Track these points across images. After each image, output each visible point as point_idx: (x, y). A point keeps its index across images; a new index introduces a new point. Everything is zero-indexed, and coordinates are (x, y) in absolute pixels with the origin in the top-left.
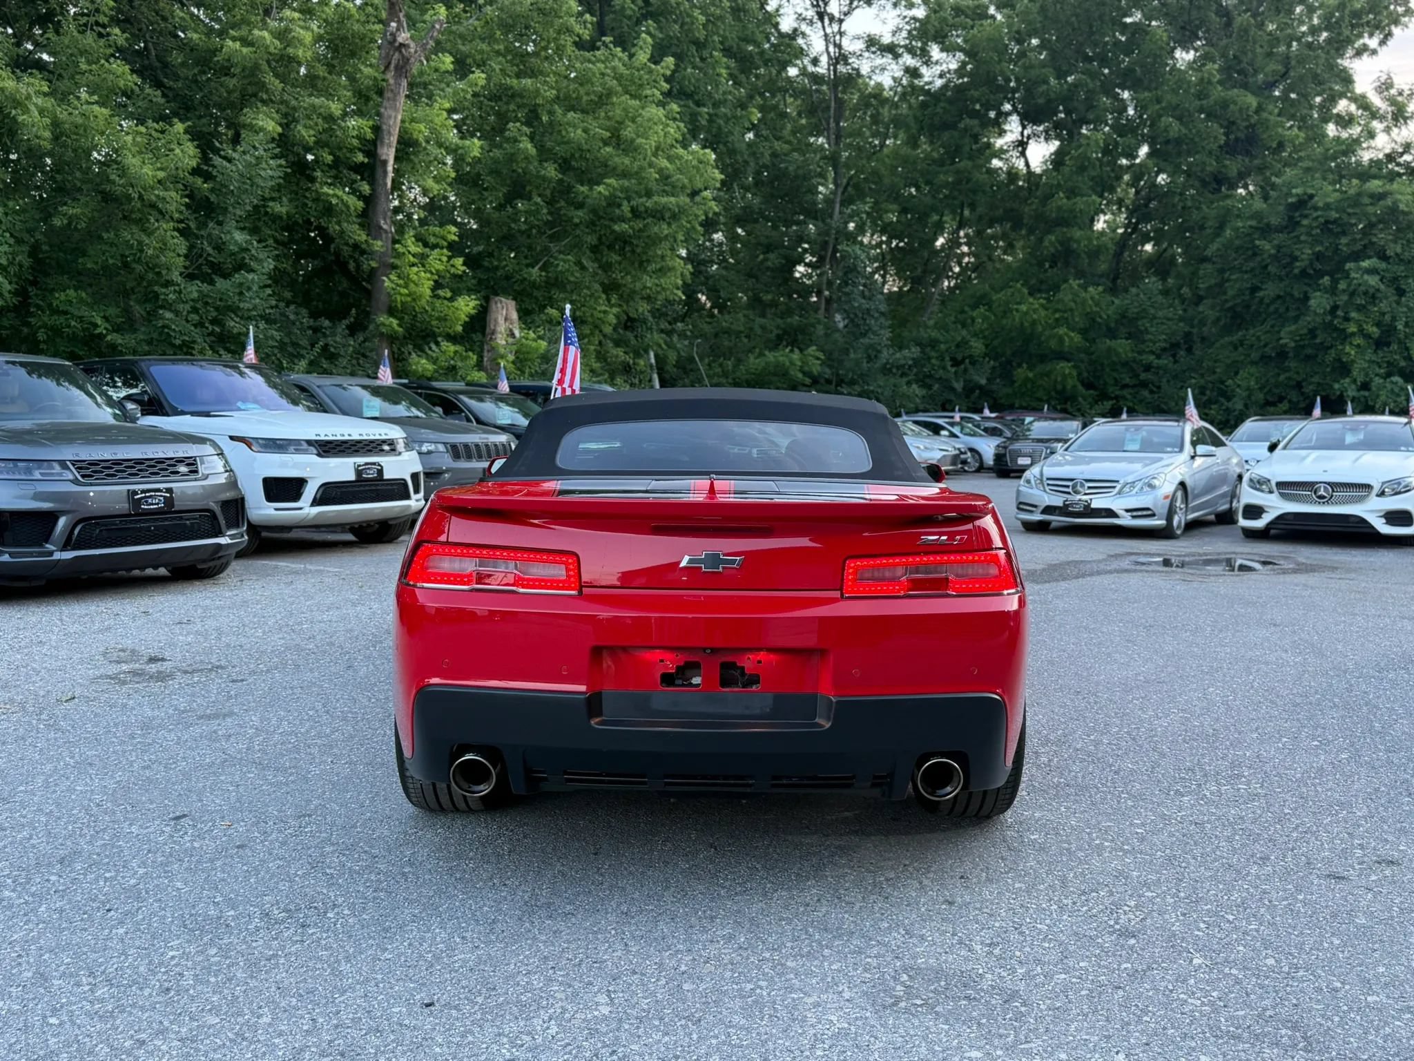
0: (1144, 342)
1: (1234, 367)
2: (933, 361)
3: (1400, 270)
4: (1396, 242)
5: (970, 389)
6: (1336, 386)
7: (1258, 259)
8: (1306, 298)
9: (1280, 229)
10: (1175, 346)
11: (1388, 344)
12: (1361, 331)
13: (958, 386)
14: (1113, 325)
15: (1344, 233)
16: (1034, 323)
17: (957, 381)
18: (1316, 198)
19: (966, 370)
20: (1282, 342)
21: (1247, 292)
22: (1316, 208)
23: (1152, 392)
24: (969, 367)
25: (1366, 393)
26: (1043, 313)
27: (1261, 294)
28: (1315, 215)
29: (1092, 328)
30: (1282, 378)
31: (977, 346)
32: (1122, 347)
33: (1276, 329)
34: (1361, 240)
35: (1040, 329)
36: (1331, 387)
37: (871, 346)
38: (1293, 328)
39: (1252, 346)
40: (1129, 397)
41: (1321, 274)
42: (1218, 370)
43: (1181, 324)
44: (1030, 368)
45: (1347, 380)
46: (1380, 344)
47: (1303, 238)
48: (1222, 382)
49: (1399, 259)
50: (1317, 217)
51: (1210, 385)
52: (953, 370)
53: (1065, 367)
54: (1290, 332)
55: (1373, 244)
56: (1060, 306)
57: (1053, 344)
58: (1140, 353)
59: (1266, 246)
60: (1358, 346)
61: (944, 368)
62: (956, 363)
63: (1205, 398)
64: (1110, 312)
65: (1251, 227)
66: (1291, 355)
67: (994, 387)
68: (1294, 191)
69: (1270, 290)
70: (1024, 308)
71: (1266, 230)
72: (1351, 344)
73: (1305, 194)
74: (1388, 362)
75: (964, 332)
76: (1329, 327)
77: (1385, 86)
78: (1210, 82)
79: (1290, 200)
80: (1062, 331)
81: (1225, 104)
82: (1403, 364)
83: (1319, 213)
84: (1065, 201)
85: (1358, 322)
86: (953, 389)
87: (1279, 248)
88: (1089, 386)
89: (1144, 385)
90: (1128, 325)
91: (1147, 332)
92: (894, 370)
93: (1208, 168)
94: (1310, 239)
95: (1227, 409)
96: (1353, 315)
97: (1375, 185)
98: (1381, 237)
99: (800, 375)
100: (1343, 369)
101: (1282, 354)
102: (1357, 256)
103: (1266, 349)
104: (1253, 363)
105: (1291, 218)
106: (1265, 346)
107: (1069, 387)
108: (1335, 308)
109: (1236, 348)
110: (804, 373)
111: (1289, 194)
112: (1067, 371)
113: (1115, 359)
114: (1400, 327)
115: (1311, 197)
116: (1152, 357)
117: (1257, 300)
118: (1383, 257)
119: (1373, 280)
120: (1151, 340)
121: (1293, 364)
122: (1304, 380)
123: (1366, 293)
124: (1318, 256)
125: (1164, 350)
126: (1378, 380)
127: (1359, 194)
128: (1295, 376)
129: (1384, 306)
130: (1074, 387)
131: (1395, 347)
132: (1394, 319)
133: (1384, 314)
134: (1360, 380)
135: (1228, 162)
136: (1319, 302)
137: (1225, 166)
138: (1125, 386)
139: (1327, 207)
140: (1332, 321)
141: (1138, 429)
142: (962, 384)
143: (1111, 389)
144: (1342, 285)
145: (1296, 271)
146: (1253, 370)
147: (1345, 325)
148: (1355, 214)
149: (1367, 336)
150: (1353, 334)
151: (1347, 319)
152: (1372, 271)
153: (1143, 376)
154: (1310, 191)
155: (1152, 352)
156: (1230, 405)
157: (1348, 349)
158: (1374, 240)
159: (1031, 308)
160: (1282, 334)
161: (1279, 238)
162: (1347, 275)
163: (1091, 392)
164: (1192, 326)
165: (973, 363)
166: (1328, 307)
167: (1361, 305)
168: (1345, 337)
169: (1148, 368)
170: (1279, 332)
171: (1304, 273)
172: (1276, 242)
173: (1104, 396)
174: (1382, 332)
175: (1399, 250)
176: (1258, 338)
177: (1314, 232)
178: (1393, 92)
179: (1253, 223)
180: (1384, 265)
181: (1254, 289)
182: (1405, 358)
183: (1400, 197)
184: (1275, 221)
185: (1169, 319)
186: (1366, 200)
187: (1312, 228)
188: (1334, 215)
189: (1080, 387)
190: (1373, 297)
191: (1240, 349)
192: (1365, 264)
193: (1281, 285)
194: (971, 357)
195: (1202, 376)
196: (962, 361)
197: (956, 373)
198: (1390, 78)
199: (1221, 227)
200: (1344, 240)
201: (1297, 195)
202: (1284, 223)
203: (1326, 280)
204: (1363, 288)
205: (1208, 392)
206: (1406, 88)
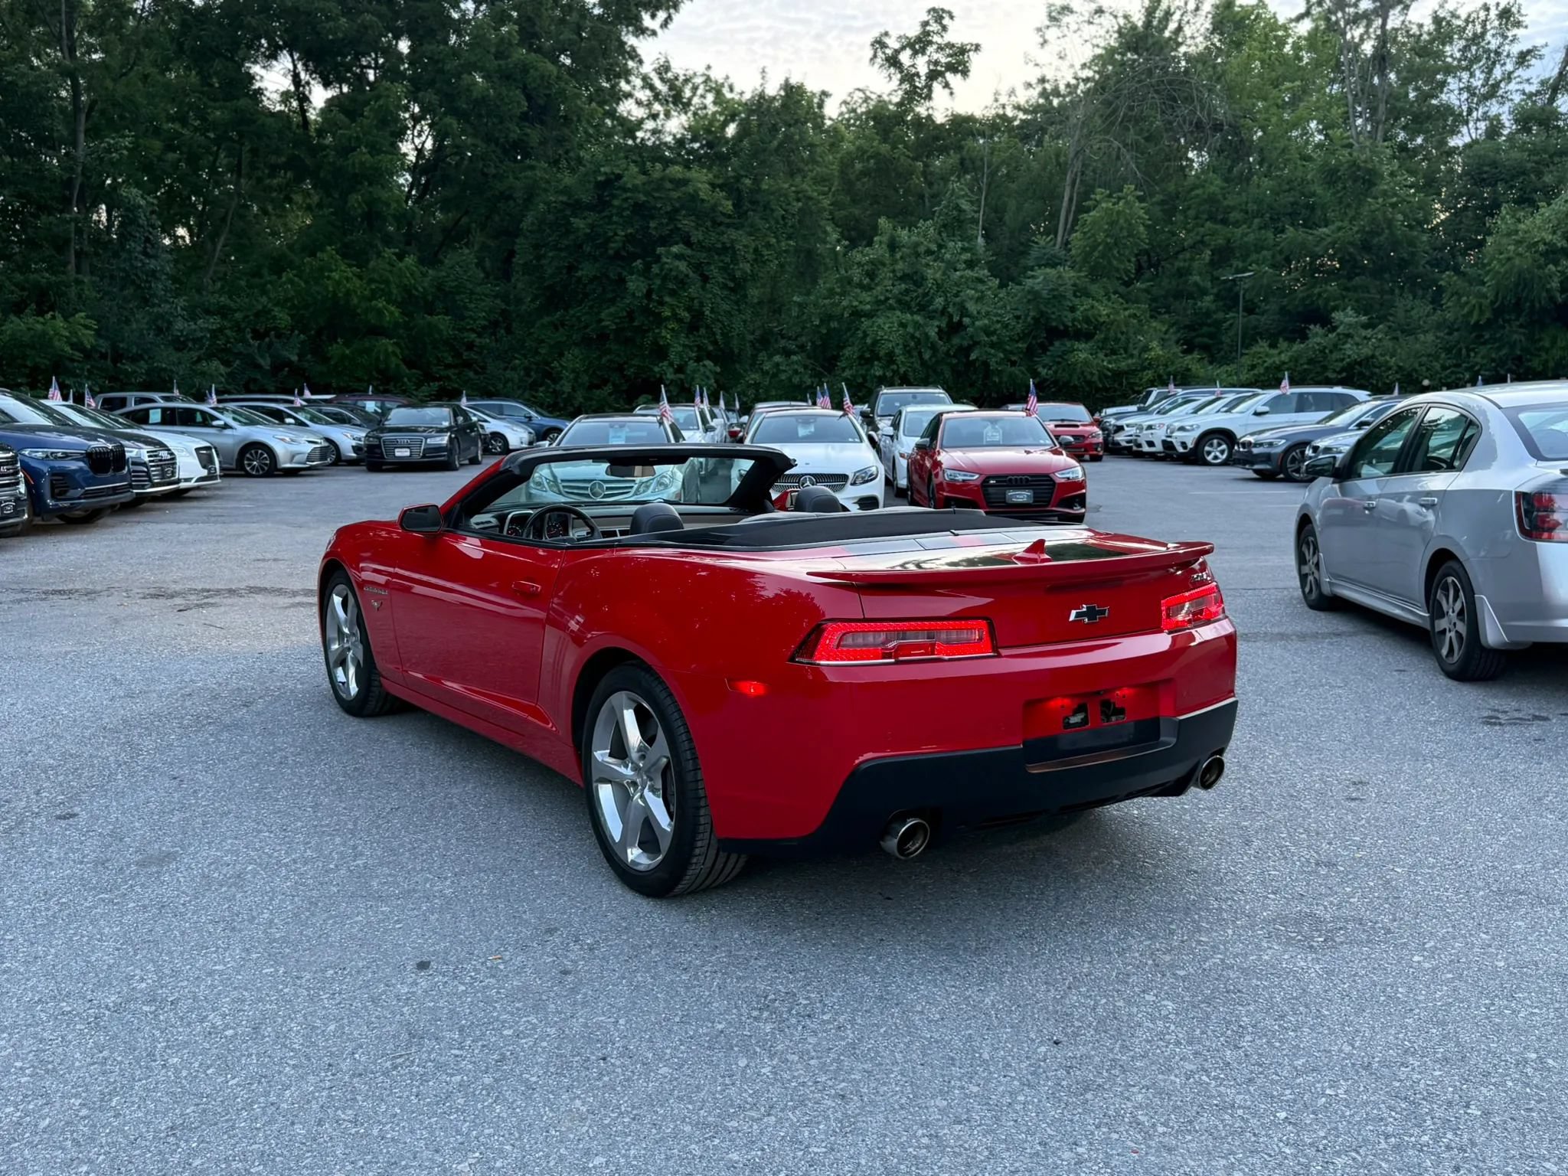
0: (463, 318)
1: (559, 350)
2: (228, 332)
3: (702, 256)
4: (697, 230)
5: (278, 366)
6: (656, 369)
7: (572, 237)
8: (622, 281)
9: (591, 208)
10: (495, 324)
11: (697, 329)
12: (675, 315)
13: (265, 363)
14: (430, 298)
15: (653, 218)
16: (348, 293)
17: (262, 357)
18: (625, 179)
19: (270, 345)
20: (603, 324)
21: (564, 271)
22: (626, 190)
23: (476, 373)
24: (274, 340)
25: (682, 376)
26: (358, 283)
27: (580, 273)
28: (624, 196)
29: (409, 301)
30: (604, 360)
31: (283, 318)
32: (443, 322)
33: (596, 310)
34: (667, 224)
35: (355, 301)
36: (651, 370)
37: (161, 316)
38: (612, 310)
39: (573, 326)
40: (453, 377)
41: (634, 257)
42: (543, 351)
43: (498, 301)
44: (347, 344)
45: (666, 363)
46: (693, 328)
47: (615, 219)
48: (548, 364)
49: (700, 245)
50: (627, 199)
51: (534, 367)
52: (257, 343)
53: (386, 344)
54: (611, 314)
55: (679, 229)
56: (376, 276)
57: (372, 318)
58: (461, 330)
59: (578, 223)
60: (673, 330)
61: (243, 340)
62: (258, 335)
63: (530, 380)
64: (426, 285)
65: (562, 202)
66: (611, 337)
67: (306, 365)
68: (602, 169)
69: (586, 270)
70: (336, 276)
71: (577, 207)
72: (666, 327)
73: (613, 173)
74: (698, 346)
75: (264, 300)
76: (646, 311)
77: (663, 69)
78: (510, 44)
79: (599, 178)
80: (381, 304)
81: (525, 69)
82: (711, 348)
83: (629, 194)
84: (368, 156)
85: (672, 308)
86: (258, 367)
87: (592, 226)
88: (410, 364)
89: (468, 365)
90: (445, 298)
91: (467, 308)
92: (190, 344)
93: (512, 135)
94: (621, 221)
95: (555, 391)
96: (667, 299)
97: (676, 170)
98: (686, 223)
99: (68, 349)
100: (660, 352)
101: (603, 337)
102: (665, 241)
103: (588, 330)
104: (576, 344)
105: (600, 197)
106: (586, 327)
107: (393, 366)
108: (649, 293)
109: (557, 329)
110: (73, 346)
111: (597, 172)
112: (390, 349)
113: (437, 336)
114: (707, 313)
115: (619, 177)
116: (473, 336)
117: (574, 279)
118: (688, 243)
119: (682, 266)
120: (471, 317)
121: (614, 347)
122: (625, 363)
123: (676, 277)
124: (630, 239)
125: (484, 328)
126: (692, 364)
127: (662, 179)
128: (617, 359)
129: (693, 291)
130: (397, 365)
131: (703, 331)
132: (702, 304)
133: (692, 299)
134: (677, 362)
135: (529, 131)
136: (636, 285)
137: (527, 135)
138: (448, 366)
139: (635, 189)
140: (648, 305)
141: (622, 426)
142: (269, 361)
143: (434, 369)
144: (655, 269)
145: (611, 252)
146: (576, 351)
147: (660, 309)
148: (661, 198)
149: (680, 321)
150: (667, 319)
151: (661, 303)
152: (679, 257)
153: (466, 355)
154: (617, 171)
155: (473, 330)
156: (558, 387)
157: (664, 333)
158: (680, 226)
159: (342, 275)
160: (603, 315)
161: (592, 217)
162: (658, 259)
163: (414, 371)
164: (508, 304)
165: (279, 336)
166: (645, 291)
167: (673, 290)
168: (659, 320)
169: (470, 346)
170: (599, 313)
171: (617, 255)
172: (590, 221)
173: (429, 377)
174: (693, 317)
175: (701, 238)
176: (579, 318)
177: (625, 214)
178: (670, 75)
179: (564, 198)
180: (689, 252)
181: (571, 269)
182: (711, 342)
183: (700, 185)
184: (586, 198)
185: (486, 296)
186: (668, 185)
187: (624, 209)
188: (642, 198)
189: (404, 367)
190: (683, 282)
191: (561, 330)
192: (675, 249)
193: (597, 265)
194: (275, 328)
195: (525, 356)
196: (267, 334)
197: (259, 346)
198: (667, 61)
199: (529, 199)
200: (652, 224)
201: (606, 173)
202: (595, 202)
203: (638, 263)
204: (674, 273)
205: (532, 373)
206: (681, 73)
